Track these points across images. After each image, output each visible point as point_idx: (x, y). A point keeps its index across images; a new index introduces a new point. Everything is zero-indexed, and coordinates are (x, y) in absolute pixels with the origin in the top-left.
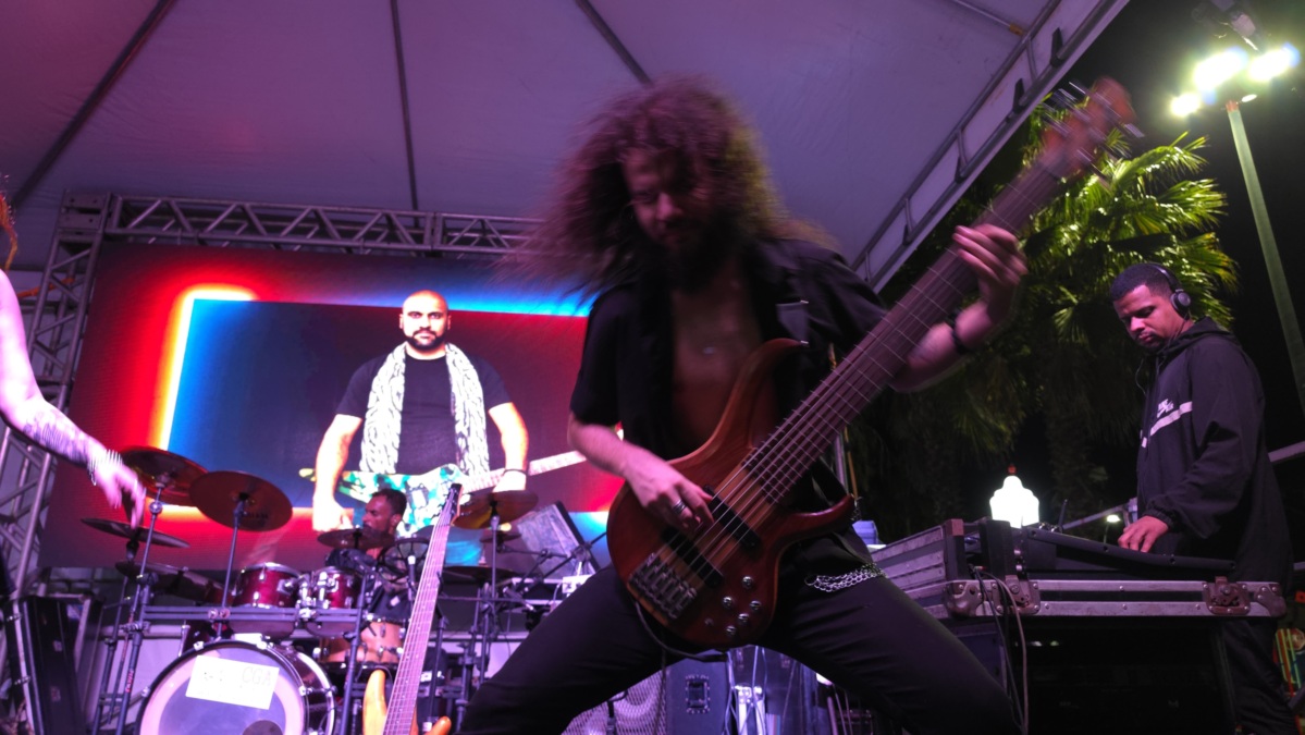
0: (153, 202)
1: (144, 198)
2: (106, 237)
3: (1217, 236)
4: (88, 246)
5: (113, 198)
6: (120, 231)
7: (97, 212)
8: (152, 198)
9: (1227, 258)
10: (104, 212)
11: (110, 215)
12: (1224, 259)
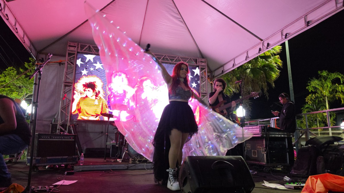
0: (87, 46)
1: (85, 44)
2: (78, 52)
3: (279, 56)
4: (74, 54)
5: (78, 44)
6: (81, 51)
7: (75, 47)
8: (87, 45)
9: (281, 61)
10: (77, 47)
11: (78, 47)
12: (280, 60)
